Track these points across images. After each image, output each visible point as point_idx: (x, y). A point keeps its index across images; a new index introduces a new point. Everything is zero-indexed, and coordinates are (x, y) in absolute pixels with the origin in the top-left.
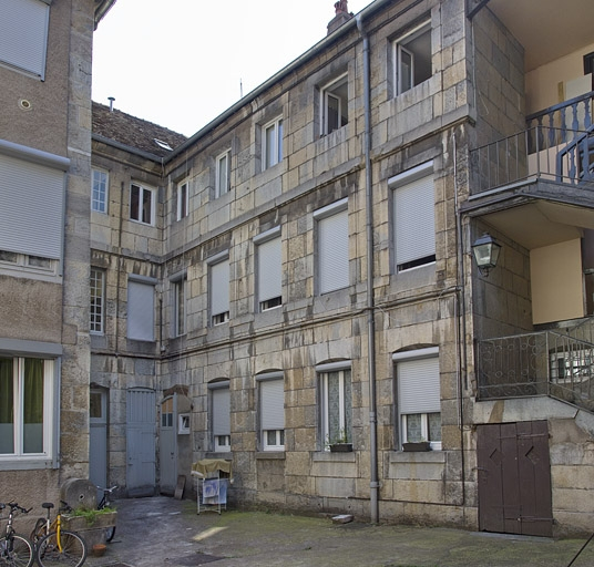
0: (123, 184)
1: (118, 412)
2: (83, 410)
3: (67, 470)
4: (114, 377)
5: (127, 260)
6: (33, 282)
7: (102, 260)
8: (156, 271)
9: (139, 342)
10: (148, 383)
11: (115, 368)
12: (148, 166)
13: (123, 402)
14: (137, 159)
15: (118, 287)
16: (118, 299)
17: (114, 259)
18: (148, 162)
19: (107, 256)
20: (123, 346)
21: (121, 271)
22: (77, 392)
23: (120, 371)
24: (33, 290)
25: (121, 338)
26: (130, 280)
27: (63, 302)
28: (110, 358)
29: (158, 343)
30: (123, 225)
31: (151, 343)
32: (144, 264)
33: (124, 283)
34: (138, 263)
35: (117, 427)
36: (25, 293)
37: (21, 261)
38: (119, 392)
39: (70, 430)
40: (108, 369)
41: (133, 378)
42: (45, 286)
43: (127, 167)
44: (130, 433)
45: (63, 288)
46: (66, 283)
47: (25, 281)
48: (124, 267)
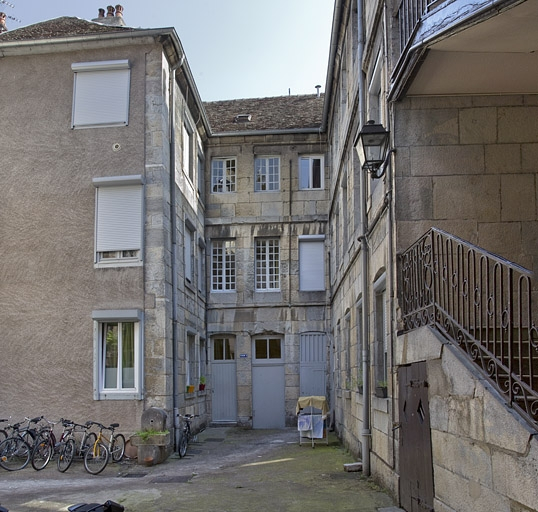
0: (291, 162)
1: (292, 354)
2: (161, 357)
3: (150, 402)
4: (288, 324)
5: (297, 225)
6: (123, 269)
7: (276, 230)
8: (325, 228)
9: (309, 293)
10: (318, 327)
11: (289, 317)
12: (312, 139)
13: (298, 346)
14: (300, 137)
15: (290, 249)
16: (290, 260)
17: (286, 227)
18: (311, 136)
19: (280, 225)
20: (296, 298)
21: (292, 235)
22: (156, 344)
23: (293, 319)
24: (124, 275)
25: (294, 292)
26: (301, 241)
27: (144, 279)
28: (284, 309)
29: (328, 292)
30: (294, 196)
31: (321, 292)
32: (313, 225)
33: (295, 244)
34: (307, 225)
35: (291, 366)
36: (119, 277)
37: (118, 255)
38: (292, 337)
39: (151, 372)
40: (284, 318)
41: (305, 324)
42: (132, 270)
43: (294, 146)
44: (303, 371)
45: (144, 269)
46: (147, 265)
47: (119, 269)
48: (295, 231)
